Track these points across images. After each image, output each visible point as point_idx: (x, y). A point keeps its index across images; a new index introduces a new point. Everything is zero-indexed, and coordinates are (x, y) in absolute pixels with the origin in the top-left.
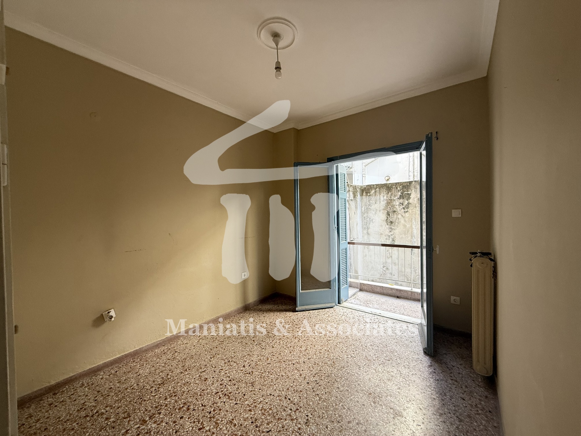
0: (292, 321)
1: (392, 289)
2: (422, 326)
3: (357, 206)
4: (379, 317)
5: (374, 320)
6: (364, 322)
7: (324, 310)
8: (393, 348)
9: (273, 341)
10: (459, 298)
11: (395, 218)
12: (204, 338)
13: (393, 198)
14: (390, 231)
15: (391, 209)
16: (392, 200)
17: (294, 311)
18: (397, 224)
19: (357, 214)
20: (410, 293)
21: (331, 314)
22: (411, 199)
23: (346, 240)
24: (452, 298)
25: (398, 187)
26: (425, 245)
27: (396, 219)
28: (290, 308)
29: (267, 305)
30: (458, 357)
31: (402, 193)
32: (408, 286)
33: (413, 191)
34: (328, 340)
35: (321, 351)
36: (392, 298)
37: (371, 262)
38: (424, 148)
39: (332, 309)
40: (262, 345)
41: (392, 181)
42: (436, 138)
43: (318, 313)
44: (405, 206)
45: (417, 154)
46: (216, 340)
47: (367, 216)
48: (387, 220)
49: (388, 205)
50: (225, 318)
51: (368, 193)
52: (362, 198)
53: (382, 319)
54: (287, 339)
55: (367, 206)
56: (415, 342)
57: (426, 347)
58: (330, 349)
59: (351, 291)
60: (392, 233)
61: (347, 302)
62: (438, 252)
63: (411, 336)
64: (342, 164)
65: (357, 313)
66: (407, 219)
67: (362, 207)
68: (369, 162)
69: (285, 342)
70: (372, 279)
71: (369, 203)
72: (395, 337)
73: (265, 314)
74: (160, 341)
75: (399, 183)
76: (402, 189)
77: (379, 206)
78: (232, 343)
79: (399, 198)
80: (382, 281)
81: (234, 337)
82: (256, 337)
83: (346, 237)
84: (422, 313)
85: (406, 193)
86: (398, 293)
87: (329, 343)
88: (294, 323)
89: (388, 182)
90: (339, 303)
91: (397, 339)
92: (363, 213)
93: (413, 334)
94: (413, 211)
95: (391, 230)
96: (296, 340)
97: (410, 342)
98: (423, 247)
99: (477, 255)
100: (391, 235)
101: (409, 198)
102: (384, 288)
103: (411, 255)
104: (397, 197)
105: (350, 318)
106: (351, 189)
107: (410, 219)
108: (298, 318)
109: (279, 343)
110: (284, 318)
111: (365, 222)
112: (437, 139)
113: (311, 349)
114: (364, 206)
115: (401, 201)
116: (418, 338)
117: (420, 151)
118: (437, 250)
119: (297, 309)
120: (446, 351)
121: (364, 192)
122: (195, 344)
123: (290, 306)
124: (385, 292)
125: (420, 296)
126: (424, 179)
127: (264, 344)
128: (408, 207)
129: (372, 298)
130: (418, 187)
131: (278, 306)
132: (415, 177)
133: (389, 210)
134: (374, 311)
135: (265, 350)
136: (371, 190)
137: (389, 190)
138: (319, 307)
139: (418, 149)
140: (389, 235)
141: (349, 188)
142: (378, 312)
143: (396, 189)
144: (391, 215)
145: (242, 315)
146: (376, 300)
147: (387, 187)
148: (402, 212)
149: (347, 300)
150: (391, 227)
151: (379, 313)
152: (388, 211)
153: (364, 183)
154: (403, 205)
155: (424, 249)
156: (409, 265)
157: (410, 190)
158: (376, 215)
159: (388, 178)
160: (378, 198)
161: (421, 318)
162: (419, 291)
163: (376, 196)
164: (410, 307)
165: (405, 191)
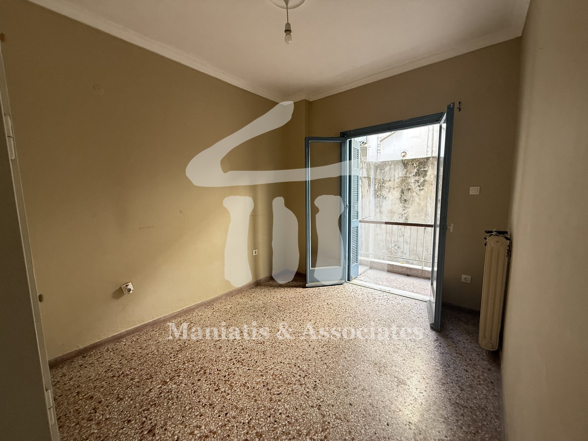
0: (302, 296)
1: (402, 267)
2: (430, 303)
3: (370, 183)
4: (388, 294)
5: (383, 297)
6: (373, 298)
7: (333, 286)
8: (400, 323)
9: (284, 314)
10: (470, 276)
11: (410, 196)
12: (218, 311)
13: (408, 175)
14: (404, 210)
15: (405, 187)
16: (407, 177)
17: (304, 287)
18: (411, 202)
19: (370, 192)
21: (340, 291)
22: (428, 176)
23: (357, 219)
24: (463, 276)
25: (414, 164)
26: (439, 224)
27: (411, 197)
28: (300, 285)
30: (464, 333)
31: (418, 170)
32: (419, 265)
33: (430, 167)
34: (336, 315)
35: (329, 325)
36: (401, 276)
37: (382, 241)
38: (445, 121)
39: (341, 286)
41: (409, 157)
42: (459, 108)
43: (327, 290)
44: (421, 184)
45: (436, 126)
46: (229, 313)
47: (380, 194)
48: (401, 198)
49: (403, 183)
50: (237, 292)
51: (382, 169)
52: (376, 175)
53: (391, 296)
54: (297, 313)
55: (380, 184)
56: (423, 318)
57: (434, 322)
58: (338, 323)
59: (361, 269)
60: (405, 212)
61: (357, 280)
62: (451, 231)
63: (419, 312)
64: (356, 139)
65: (366, 290)
66: (422, 197)
67: (375, 185)
68: (385, 137)
69: (295, 316)
70: (383, 257)
71: (383, 181)
72: (403, 313)
73: (276, 290)
74: (177, 312)
75: (415, 159)
76: (418, 165)
77: (393, 184)
78: (244, 315)
79: (415, 175)
80: (393, 259)
81: (246, 311)
82: (267, 311)
83: (357, 215)
84: (431, 291)
85: (422, 169)
86: (409, 271)
87: (337, 317)
88: (304, 298)
89: (404, 158)
90: (349, 280)
91: (404, 315)
92: (376, 191)
93: (421, 310)
94: (429, 189)
95: (404, 208)
96: (306, 314)
97: (418, 317)
98: (436, 225)
99: (493, 233)
100: (405, 213)
101: (425, 175)
102: (394, 266)
103: (424, 233)
104: (413, 174)
105: (359, 294)
106: (365, 166)
107: (425, 197)
108: (308, 294)
109: (289, 317)
110: (295, 293)
111: (378, 200)
112: (460, 110)
113: (320, 323)
114: (377, 184)
115: (417, 178)
116: (426, 314)
117: (440, 124)
118: (451, 228)
119: (307, 285)
120: (454, 327)
121: (378, 169)
122: (209, 316)
123: (300, 283)
124: (395, 270)
125: (431, 274)
126: (442, 155)
127: (274, 317)
128: (424, 185)
129: (382, 275)
130: (436, 163)
132: (433, 153)
133: (403, 188)
134: (383, 288)
135: (276, 322)
136: (386, 167)
137: (405, 167)
138: (329, 284)
139: (439, 121)
140: (402, 213)
141: (362, 164)
142: (387, 289)
143: (412, 165)
144: (406, 193)
145: (254, 290)
146: (386, 278)
147: (403, 163)
148: (418, 190)
149: (356, 277)
150: (405, 206)
153: (378, 159)
154: (418, 182)
155: (437, 228)
156: (421, 244)
157: (427, 167)
158: (390, 193)
159: (405, 154)
160: (393, 175)
161: (430, 296)
162: (430, 269)
163: (391, 173)
164: (420, 285)
165: (421, 168)
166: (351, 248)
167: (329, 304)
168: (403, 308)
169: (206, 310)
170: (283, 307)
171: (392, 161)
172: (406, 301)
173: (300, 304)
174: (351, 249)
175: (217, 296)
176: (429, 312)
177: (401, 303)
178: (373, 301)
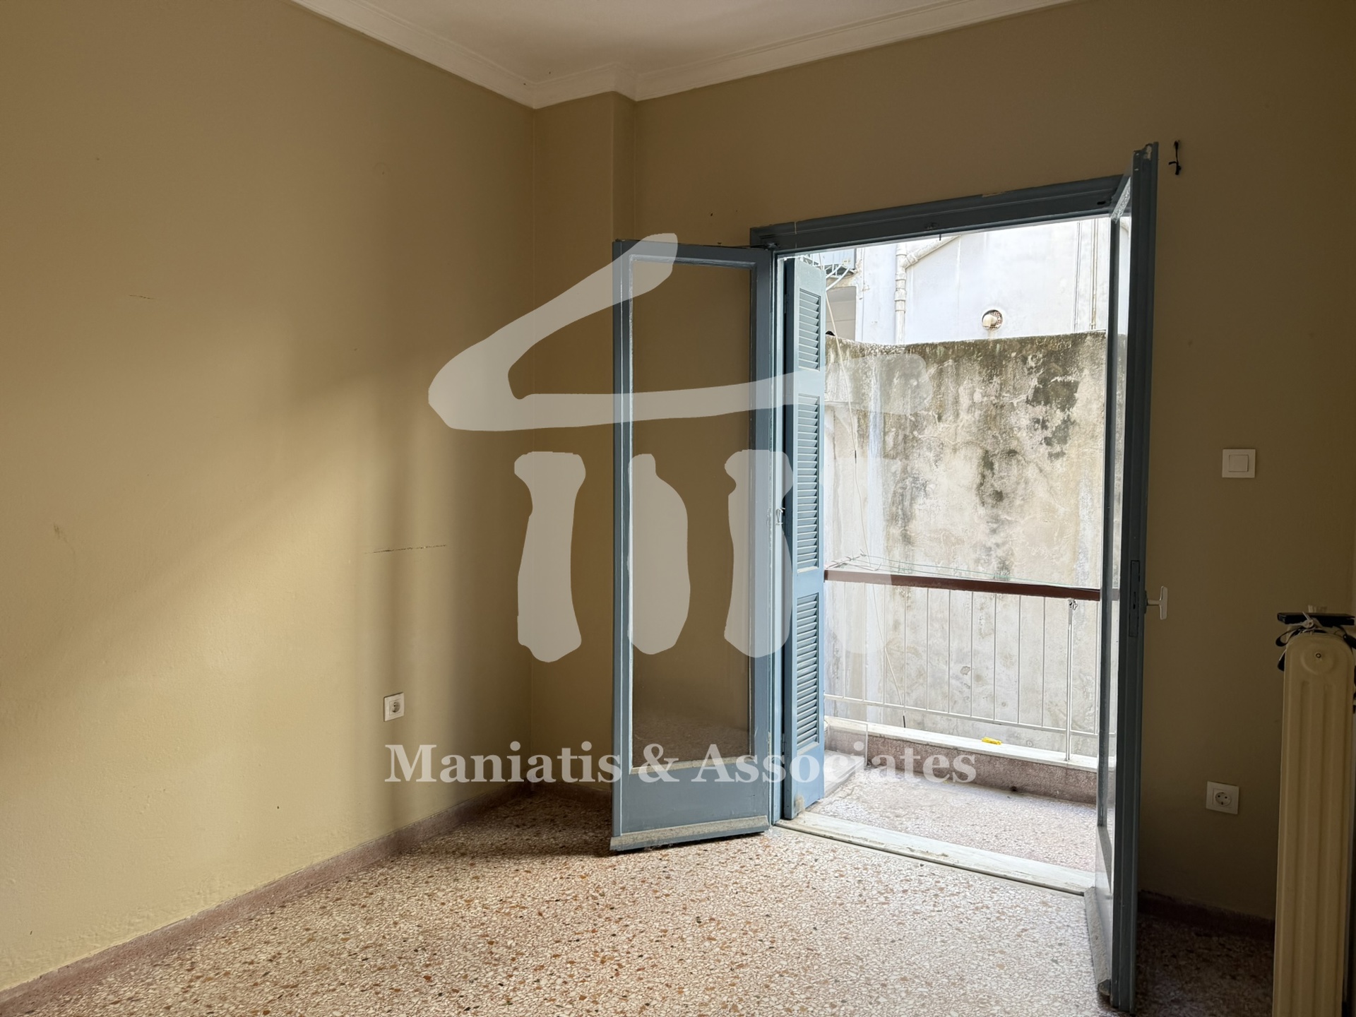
0: (591, 892)
1: (992, 758)
2: (1097, 899)
3: (867, 427)
4: (938, 870)
5: (920, 883)
6: (881, 888)
7: (723, 844)
8: (986, 985)
9: (511, 976)
10: (1237, 789)
11: (1013, 479)
12: (212, 974)
13: (1006, 398)
14: (994, 531)
15: (998, 443)
16: (1002, 407)
17: (603, 850)
18: (1018, 502)
19: (866, 460)
20: (1059, 773)
21: (751, 862)
22: (1079, 404)
23: (816, 564)
24: (1213, 788)
25: (1030, 357)
26: (1119, 588)
27: (1018, 483)
29: (489, 832)
30: (1222, 1013)
31: (1043, 381)
32: (1057, 747)
33: (1086, 372)
34: (734, 967)
36: (991, 792)
37: (916, 653)
38: (1128, 206)
39: (755, 840)
40: (463, 993)
41: (1010, 331)
42: (1175, 164)
43: (699, 859)
44: (1054, 433)
45: (1103, 223)
46: (264, 982)
47: (905, 470)
48: (981, 484)
49: (990, 428)
50: (306, 887)
51: (912, 376)
52: (889, 398)
53: (950, 878)
54: (569, 965)
55: (904, 430)
56: (1071, 961)
57: (1110, 977)
58: (741, 1000)
59: (834, 767)
60: (997, 539)
61: (819, 813)
62: (1163, 614)
63: (1056, 939)
64: (815, 256)
65: (854, 854)
66: (1058, 485)
67: (885, 434)
68: (921, 252)
69: (560, 981)
70: (918, 718)
71: (913, 419)
72: (995, 946)
73: (481, 868)
74: (13, 990)
75: (1032, 340)
76: (1044, 364)
77: (952, 431)
78: (334, 990)
79: (1033, 401)
80: (957, 726)
81: (344, 967)
82: (439, 964)
83: (816, 550)
84: (1100, 850)
85: (1059, 379)
86: (1017, 772)
87: (737, 977)
88: (602, 900)
89: (995, 336)
90: (785, 815)
91: (1002, 952)
92: (887, 458)
93: (1063, 931)
94: (1084, 454)
95: (995, 526)
96: (607, 971)
97: (1053, 960)
98: (1111, 595)
99: (1303, 624)
100: (998, 545)
101: (1068, 402)
103: (1070, 623)
104: (1023, 397)
105: (827, 873)
106: (845, 360)
107: (1072, 485)
108: (618, 881)
109: (536, 985)
110: (561, 882)
111: (895, 493)
112: (1178, 169)
113: (666, 1005)
114: (894, 429)
115: (1040, 411)
116: (1082, 946)
117: (1113, 216)
118: (1161, 603)
119: (614, 843)
120: (1182, 989)
121: (897, 375)
122: (169, 1001)
123: (585, 833)
125: (1097, 783)
126: (1123, 328)
127: (469, 990)
128: (1066, 437)
129: (915, 792)
130: (1103, 356)
131: (538, 834)
132: (1097, 319)
133: (989, 448)
134: (921, 845)
136: (925, 366)
137: (995, 368)
138: (704, 835)
139: (1108, 205)
140: (989, 544)
141: (837, 354)
142: (936, 848)
143: (1020, 363)
144: (1000, 466)
145: (381, 874)
146: (929, 804)
147: (985, 355)
148: (1043, 454)
149: (815, 803)
150: (998, 516)
151: (940, 853)
152: (987, 452)
153: (899, 335)
154: (1044, 427)
155: (1113, 602)
156: (1061, 663)
157: (1074, 369)
158: (942, 466)
159: (995, 319)
160: (951, 399)
161: (1096, 870)
162: (1092, 763)
163: (943, 389)
164: (1060, 827)
165: (1055, 375)
166: (795, 680)
167: (704, 919)
168: (998, 924)
169: (159, 972)
170: (510, 942)
171: (948, 346)
172: (1009, 894)
173: (581, 928)
174: (795, 687)
175: (212, 906)
176: (1094, 939)
177: (990, 904)
178: (882, 899)
